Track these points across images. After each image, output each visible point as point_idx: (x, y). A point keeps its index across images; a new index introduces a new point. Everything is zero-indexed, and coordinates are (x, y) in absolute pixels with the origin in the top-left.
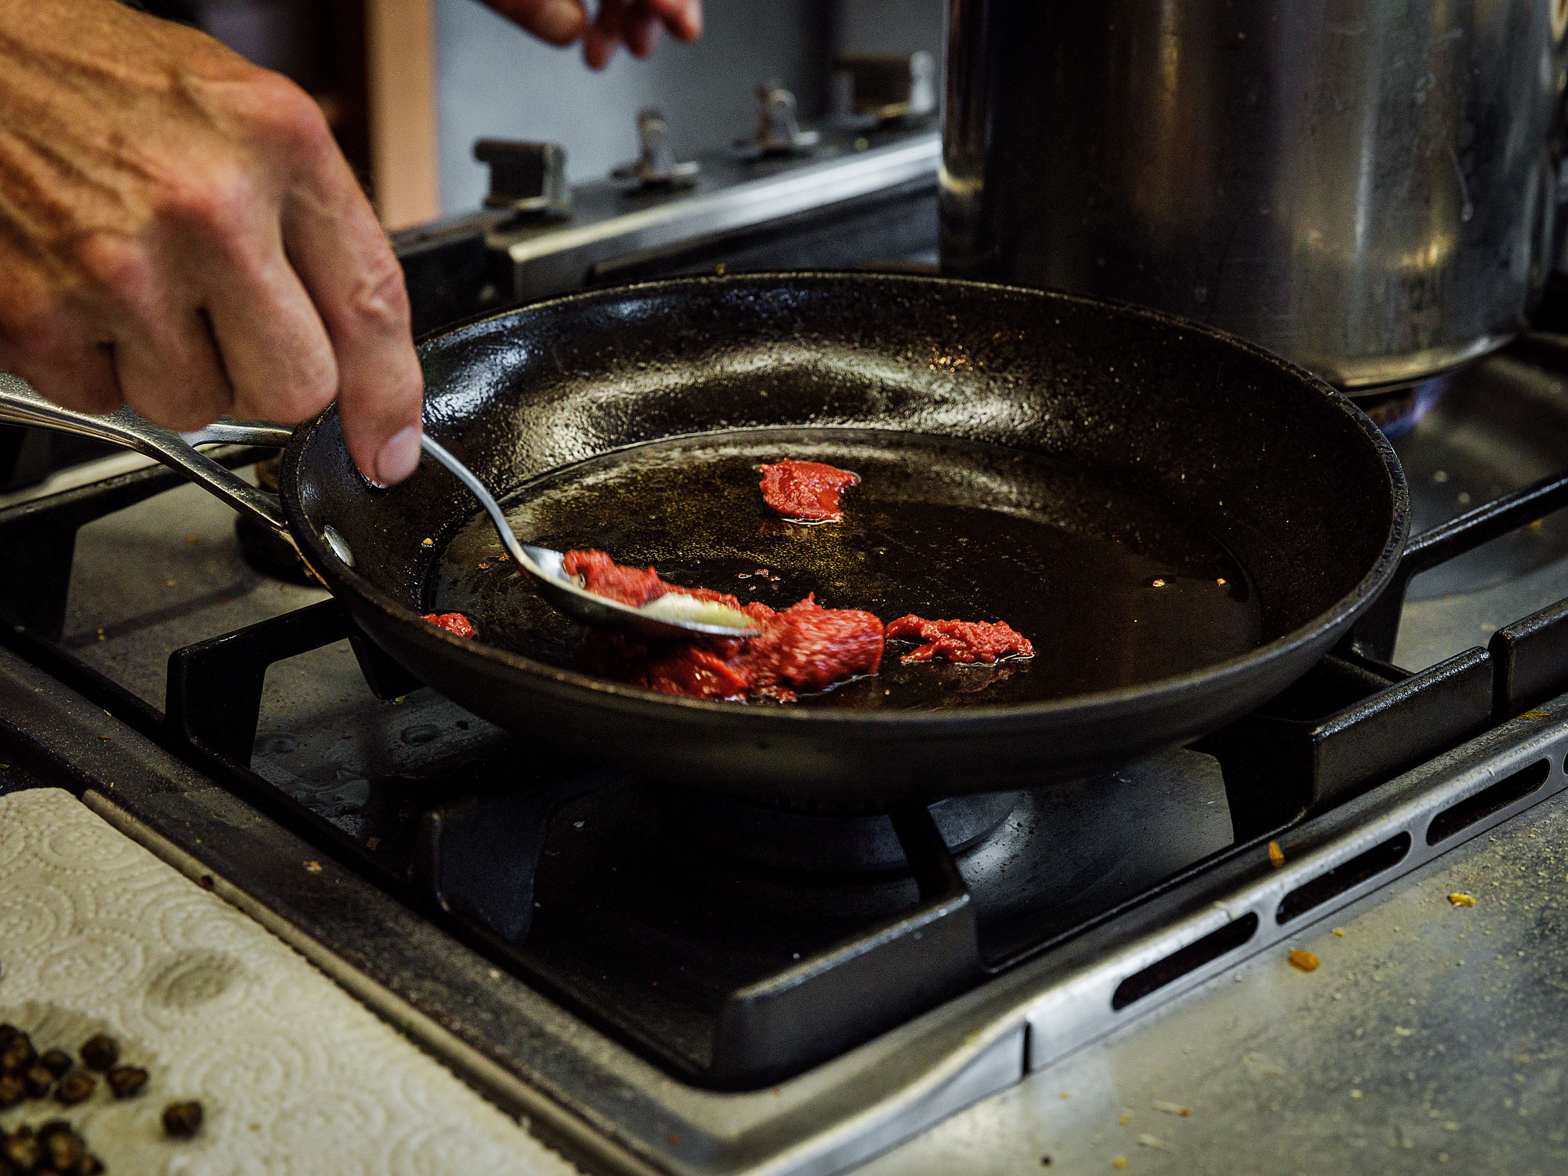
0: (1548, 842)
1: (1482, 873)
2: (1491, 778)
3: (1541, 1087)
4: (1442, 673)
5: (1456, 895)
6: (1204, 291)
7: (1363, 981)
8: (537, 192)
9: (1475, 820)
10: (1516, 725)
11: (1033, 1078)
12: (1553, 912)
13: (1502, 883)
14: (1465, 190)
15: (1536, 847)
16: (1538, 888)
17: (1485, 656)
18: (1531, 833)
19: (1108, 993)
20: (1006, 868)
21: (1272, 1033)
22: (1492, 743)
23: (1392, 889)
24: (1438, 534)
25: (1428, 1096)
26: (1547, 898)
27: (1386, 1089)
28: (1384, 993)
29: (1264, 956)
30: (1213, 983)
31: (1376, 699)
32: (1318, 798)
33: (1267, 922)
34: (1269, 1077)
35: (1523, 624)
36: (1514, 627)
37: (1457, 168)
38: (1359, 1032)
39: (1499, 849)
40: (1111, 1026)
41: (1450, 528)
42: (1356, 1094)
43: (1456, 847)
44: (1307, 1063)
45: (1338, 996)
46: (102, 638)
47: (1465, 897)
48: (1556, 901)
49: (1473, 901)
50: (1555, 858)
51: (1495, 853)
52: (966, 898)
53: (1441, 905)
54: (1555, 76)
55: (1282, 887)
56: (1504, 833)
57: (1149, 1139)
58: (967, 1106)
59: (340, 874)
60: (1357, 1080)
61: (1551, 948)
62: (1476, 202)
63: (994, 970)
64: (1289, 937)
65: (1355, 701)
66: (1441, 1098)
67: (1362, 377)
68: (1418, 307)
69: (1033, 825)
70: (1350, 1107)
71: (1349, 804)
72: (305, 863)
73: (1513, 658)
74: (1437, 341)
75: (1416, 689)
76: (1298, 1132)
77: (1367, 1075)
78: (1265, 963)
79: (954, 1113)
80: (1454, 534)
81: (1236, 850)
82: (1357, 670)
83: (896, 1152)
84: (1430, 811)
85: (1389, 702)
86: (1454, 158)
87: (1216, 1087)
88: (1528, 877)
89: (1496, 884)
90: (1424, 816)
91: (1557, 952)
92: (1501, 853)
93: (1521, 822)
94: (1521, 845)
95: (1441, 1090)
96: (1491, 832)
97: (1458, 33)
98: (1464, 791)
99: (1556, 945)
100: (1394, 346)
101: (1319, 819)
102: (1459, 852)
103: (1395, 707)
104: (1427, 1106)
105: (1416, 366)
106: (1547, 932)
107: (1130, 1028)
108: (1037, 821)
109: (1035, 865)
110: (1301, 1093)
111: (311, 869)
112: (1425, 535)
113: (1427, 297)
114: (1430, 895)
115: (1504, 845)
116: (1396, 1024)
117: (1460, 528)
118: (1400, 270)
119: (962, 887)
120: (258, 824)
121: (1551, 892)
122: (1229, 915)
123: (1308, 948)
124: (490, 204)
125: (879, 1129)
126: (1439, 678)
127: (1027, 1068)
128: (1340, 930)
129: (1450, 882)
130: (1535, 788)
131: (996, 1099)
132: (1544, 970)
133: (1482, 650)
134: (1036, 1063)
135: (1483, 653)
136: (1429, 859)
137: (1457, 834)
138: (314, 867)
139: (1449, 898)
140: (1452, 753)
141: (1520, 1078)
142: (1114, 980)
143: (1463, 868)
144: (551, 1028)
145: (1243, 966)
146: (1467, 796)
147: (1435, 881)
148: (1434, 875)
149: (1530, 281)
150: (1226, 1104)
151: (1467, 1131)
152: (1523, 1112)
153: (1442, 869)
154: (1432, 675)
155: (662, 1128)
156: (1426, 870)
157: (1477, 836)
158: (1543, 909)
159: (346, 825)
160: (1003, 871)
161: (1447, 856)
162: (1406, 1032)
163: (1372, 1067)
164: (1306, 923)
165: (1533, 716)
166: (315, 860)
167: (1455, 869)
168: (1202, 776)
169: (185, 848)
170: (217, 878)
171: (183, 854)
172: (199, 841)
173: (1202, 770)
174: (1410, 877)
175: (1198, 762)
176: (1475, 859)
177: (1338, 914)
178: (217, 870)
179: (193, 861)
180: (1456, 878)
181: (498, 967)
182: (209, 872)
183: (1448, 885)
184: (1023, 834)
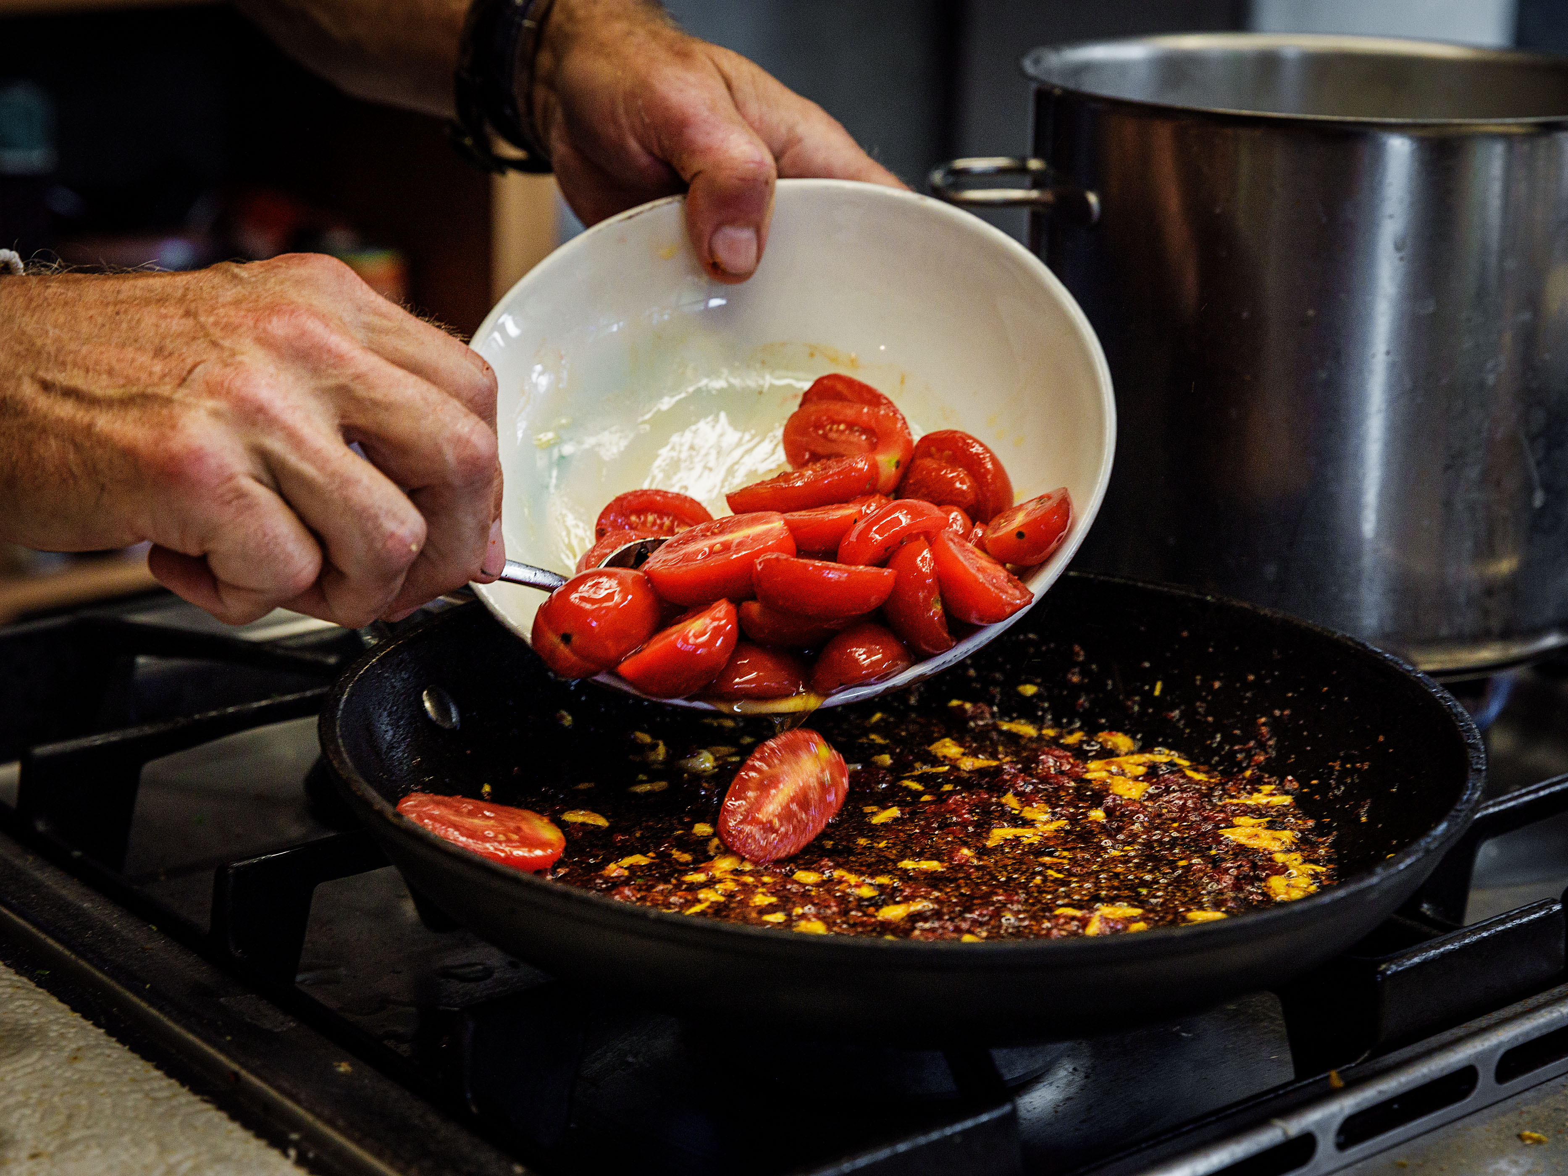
1: (1554, 1114)
4: (1512, 921)
5: (1527, 1133)
6: (1274, 569)
14: (1536, 476)
17: (1557, 907)
20: (1060, 1109)
23: (1459, 1125)
32: (1383, 1038)
33: (1326, 1144)
37: (1529, 453)
43: (1526, 1089)
46: (163, 878)
47: (1535, 1135)
49: (1544, 1138)
53: (1510, 1142)
55: (1341, 1112)
59: (371, 1076)
62: (1548, 488)
64: (1349, 1165)
69: (1089, 1071)
71: (1415, 1045)
72: (336, 1064)
74: (1508, 633)
81: (1297, 1085)
84: (1499, 1046)
85: (1457, 945)
86: (1526, 443)
90: (1492, 1052)
96: (1563, 1077)
100: (1466, 631)
101: (1382, 1058)
102: (1531, 1094)
103: (1463, 950)
105: (1487, 654)
108: (1094, 1068)
109: (1090, 1107)
111: (342, 1069)
114: (1499, 1132)
120: (290, 1029)
122: (1285, 1133)
126: (1509, 925)
128: (1403, 1163)
129: (1521, 1121)
133: (1554, 902)
135: (1554, 904)
136: (1501, 1097)
137: (1527, 1076)
138: (344, 1068)
139: (1519, 1136)
140: (1522, 1003)
143: (1532, 1108)
146: (1537, 1034)
147: (1503, 1119)
148: (1504, 1114)
153: (1513, 1109)
156: (1495, 1109)
157: (1548, 1080)
160: (1056, 1112)
161: (1517, 1098)
164: (1368, 1153)
166: (344, 1061)
167: (1524, 1109)
168: (1266, 1033)
169: (214, 1044)
170: (244, 1073)
171: (211, 1051)
172: (229, 1038)
173: (1266, 1027)
174: (1478, 1115)
175: (1262, 1021)
176: (1547, 1101)
177: (1402, 1146)
178: (244, 1066)
179: (222, 1058)
180: (1527, 1118)
181: (522, 1163)
182: (235, 1067)
183: (1517, 1124)
184: (1079, 1079)
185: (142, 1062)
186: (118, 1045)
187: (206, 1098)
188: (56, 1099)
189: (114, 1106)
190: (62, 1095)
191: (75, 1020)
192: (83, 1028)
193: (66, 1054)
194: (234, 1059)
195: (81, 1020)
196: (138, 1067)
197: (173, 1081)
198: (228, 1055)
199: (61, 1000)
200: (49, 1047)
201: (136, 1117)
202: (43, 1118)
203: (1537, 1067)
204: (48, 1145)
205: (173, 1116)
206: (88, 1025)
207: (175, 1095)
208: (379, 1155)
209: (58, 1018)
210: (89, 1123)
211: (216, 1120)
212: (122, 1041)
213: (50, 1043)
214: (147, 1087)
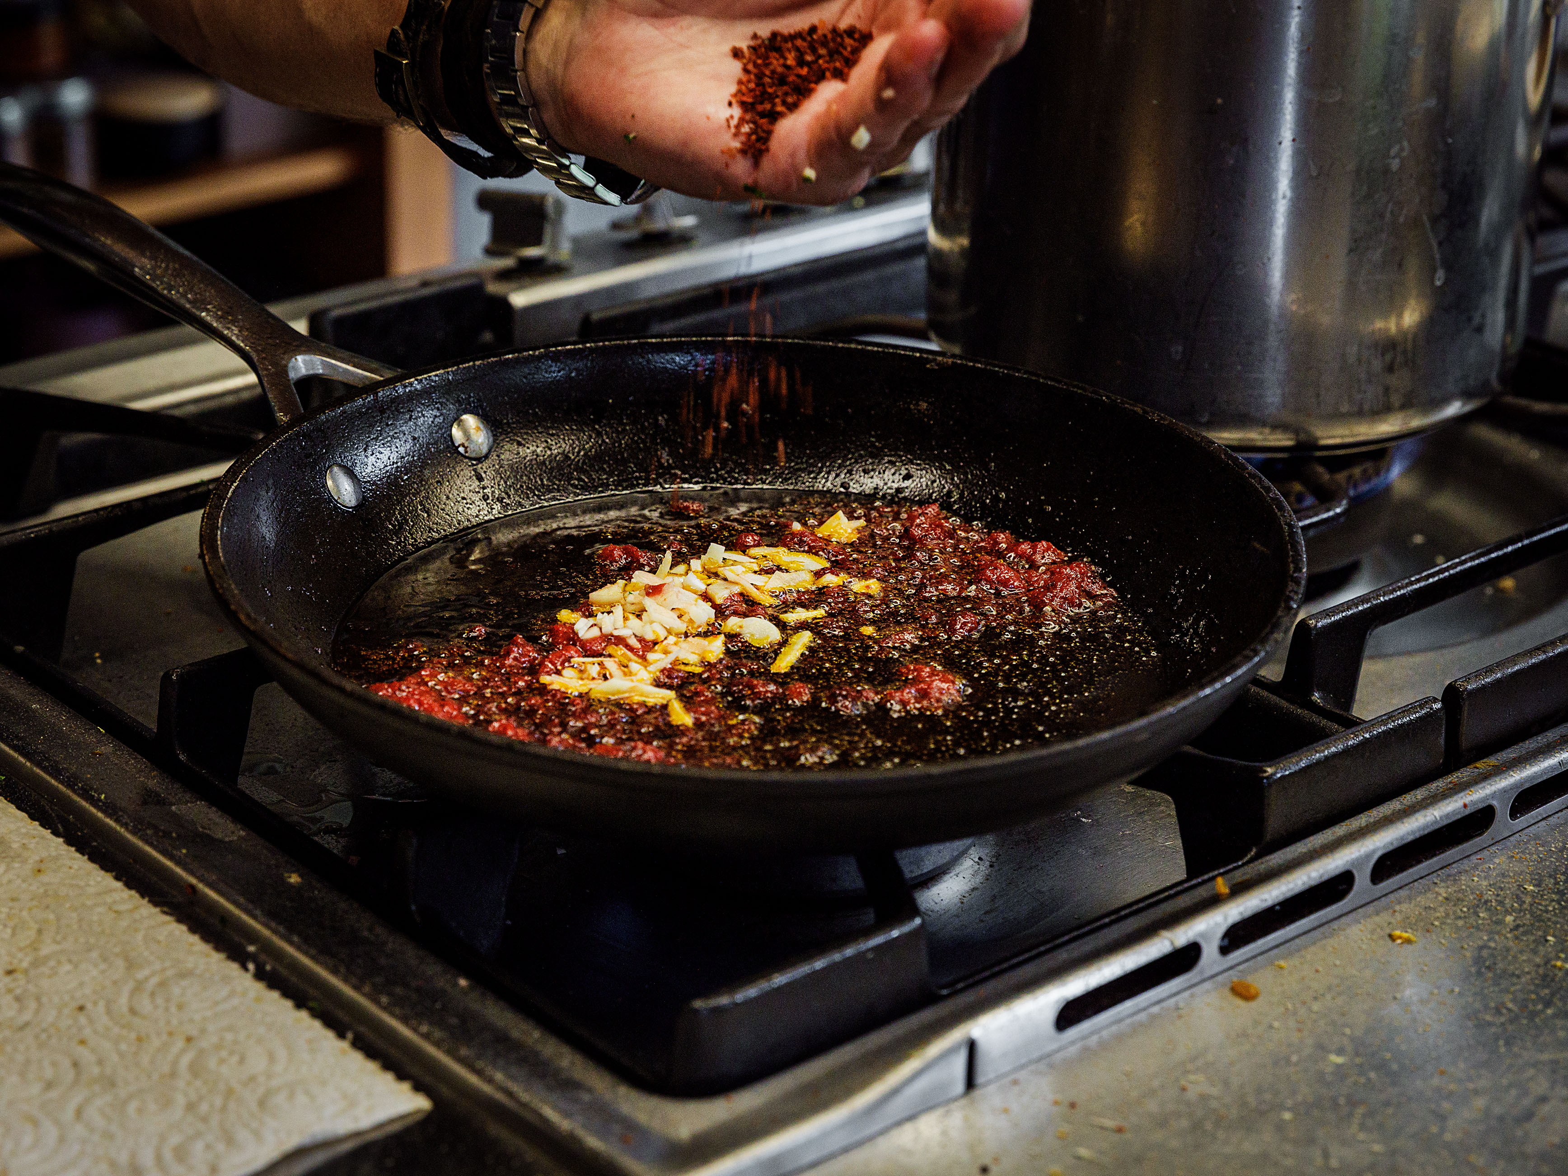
0: (1490, 885)
1: (1424, 913)
2: (1436, 822)
3: (1466, 1114)
4: (1393, 721)
5: (1397, 933)
6: (1180, 349)
7: (1302, 1011)
8: (537, 241)
9: (1419, 862)
10: (1465, 774)
11: (977, 1093)
12: (1490, 951)
13: (1443, 923)
14: (1438, 256)
15: (1478, 890)
16: (1478, 928)
17: (1437, 706)
18: (1474, 876)
19: (1050, 1015)
20: (965, 900)
21: (1210, 1057)
22: (1441, 790)
23: (1335, 925)
24: (1400, 588)
25: (1356, 1121)
26: (1485, 938)
27: (1316, 1112)
28: (1322, 1023)
29: (1207, 985)
30: (1155, 1009)
31: (1327, 743)
32: (1268, 837)
33: (1210, 952)
34: (1204, 1098)
35: (1476, 676)
36: (1467, 679)
37: (1431, 235)
38: (1294, 1058)
39: (1442, 891)
40: (1054, 1046)
41: (1412, 583)
42: (1287, 1116)
43: (1400, 888)
44: (1242, 1087)
45: (1276, 1024)
46: (98, 661)
47: (1405, 935)
48: (1495, 942)
49: (1413, 938)
50: (1496, 900)
51: (1438, 894)
52: (918, 921)
53: (1381, 942)
54: (1530, 148)
55: (1226, 918)
56: (1449, 876)
57: (1083, 1152)
58: (911, 1118)
59: (319, 885)
60: (1289, 1103)
61: (1486, 985)
62: (1449, 267)
63: (945, 992)
64: (1231, 968)
65: (1307, 745)
66: (1369, 1122)
67: (1334, 437)
68: (1390, 369)
69: (994, 860)
70: (1280, 1127)
71: (1298, 844)
72: (286, 875)
73: (1466, 709)
74: (1408, 404)
75: (1367, 736)
76: (1228, 1150)
77: (1300, 1098)
78: (1208, 991)
79: (899, 1123)
80: (1416, 589)
81: (1186, 885)
82: (1315, 718)
83: (841, 1158)
84: (1374, 851)
85: (1341, 747)
86: (1428, 225)
87: (1152, 1106)
88: (1469, 917)
89: (1436, 923)
90: (1368, 856)
91: (1491, 989)
92: (1445, 895)
93: (1466, 865)
94: (1464, 887)
95: (1370, 1114)
96: (1435, 874)
97: (1432, 102)
98: (1408, 834)
99: (1490, 982)
100: (1366, 407)
101: (1268, 858)
102: (1403, 893)
103: (1346, 752)
104: (1354, 1128)
105: (1387, 427)
106: (1483, 970)
107: (1073, 1050)
108: (998, 856)
109: (994, 898)
110: (1234, 1113)
111: (292, 880)
112: (1386, 589)
113: (1399, 359)
114: (1373, 932)
115: (1448, 887)
116: (1330, 1052)
117: (1422, 584)
118: (1373, 332)
119: (915, 911)
120: (240, 838)
121: (1491, 932)
122: (1172, 943)
123: (1250, 979)
124: (490, 252)
125: (825, 1135)
126: (1390, 726)
127: (970, 1083)
128: (1282, 963)
129: (1393, 921)
130: (1480, 835)
131: (940, 1112)
132: (1477, 1005)
133: (1435, 700)
134: (980, 1079)
135: (1435, 703)
136: (1374, 897)
137: (1400, 876)
138: (294, 879)
139: (1391, 936)
140: (1401, 799)
141: (1446, 1105)
142: (1057, 1002)
143: (1405, 907)
144: (515, 1034)
145: (1186, 994)
146: (1411, 838)
147: (1377, 919)
148: (1377, 913)
149: (1504, 347)
150: (1162, 1122)
151: (1393, 1153)
152: (1448, 1137)
153: (1386, 908)
154: (1384, 723)
155: (617, 1128)
156: (1370, 909)
157: (1421, 878)
158: (1481, 948)
159: (328, 843)
160: (962, 903)
161: (1392, 896)
162: (1339, 1060)
163: (1305, 1092)
164: (1249, 955)
165: (1482, 765)
166: (294, 872)
167: (1397, 908)
168: (1161, 818)
169: (171, 857)
170: (201, 886)
171: (169, 863)
172: (184, 851)
173: (1162, 812)
174: (1354, 914)
175: (1159, 805)
176: (1418, 899)
177: (1282, 947)
178: (201, 879)
179: (178, 870)
180: (1398, 917)
181: (467, 976)
182: (193, 881)
183: (1389, 923)
184: (984, 868)
185: (102, 873)
186: (78, 855)
187: (165, 909)
188: (25, 913)
189: (80, 920)
190: (30, 909)
191: (34, 829)
192: (43, 838)
193: (30, 866)
194: (192, 873)
195: (41, 828)
196: (99, 879)
197: (133, 893)
198: (185, 868)
199: (19, 808)
200: (13, 859)
201: (103, 932)
202: (14, 934)
203: (1411, 866)
204: (21, 961)
205: (136, 930)
206: (47, 833)
207: (137, 908)
208: (335, 971)
209: (19, 828)
210: (59, 938)
211: (177, 933)
212: (81, 850)
213: (12, 854)
214: (109, 900)
